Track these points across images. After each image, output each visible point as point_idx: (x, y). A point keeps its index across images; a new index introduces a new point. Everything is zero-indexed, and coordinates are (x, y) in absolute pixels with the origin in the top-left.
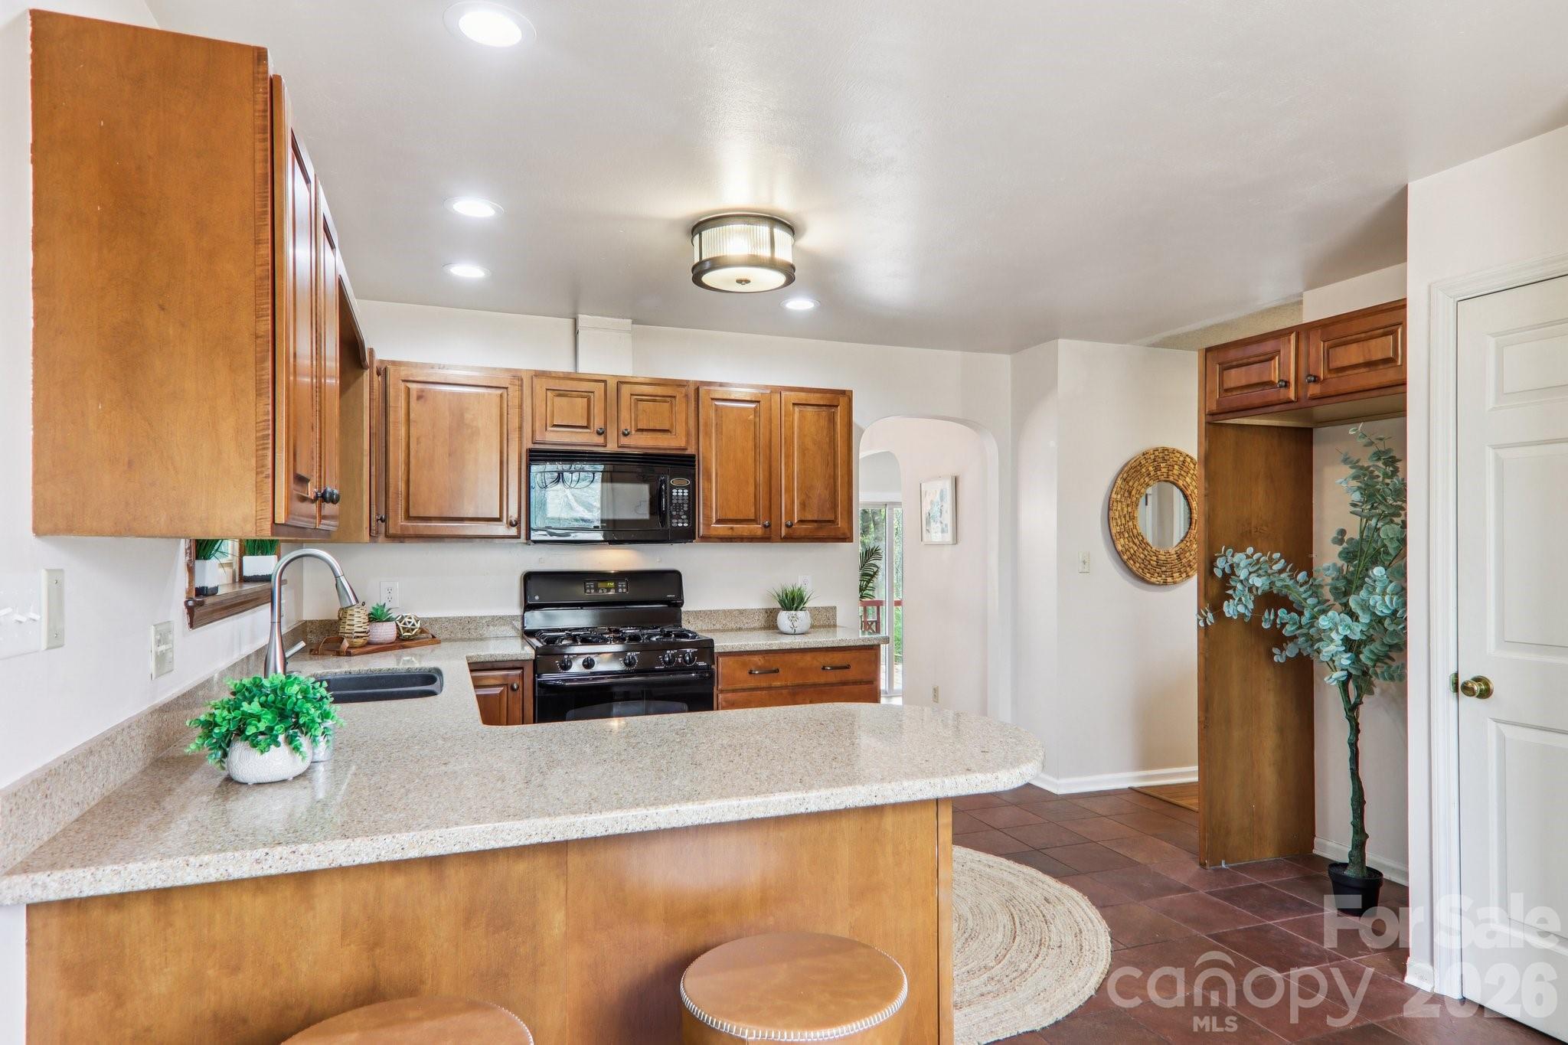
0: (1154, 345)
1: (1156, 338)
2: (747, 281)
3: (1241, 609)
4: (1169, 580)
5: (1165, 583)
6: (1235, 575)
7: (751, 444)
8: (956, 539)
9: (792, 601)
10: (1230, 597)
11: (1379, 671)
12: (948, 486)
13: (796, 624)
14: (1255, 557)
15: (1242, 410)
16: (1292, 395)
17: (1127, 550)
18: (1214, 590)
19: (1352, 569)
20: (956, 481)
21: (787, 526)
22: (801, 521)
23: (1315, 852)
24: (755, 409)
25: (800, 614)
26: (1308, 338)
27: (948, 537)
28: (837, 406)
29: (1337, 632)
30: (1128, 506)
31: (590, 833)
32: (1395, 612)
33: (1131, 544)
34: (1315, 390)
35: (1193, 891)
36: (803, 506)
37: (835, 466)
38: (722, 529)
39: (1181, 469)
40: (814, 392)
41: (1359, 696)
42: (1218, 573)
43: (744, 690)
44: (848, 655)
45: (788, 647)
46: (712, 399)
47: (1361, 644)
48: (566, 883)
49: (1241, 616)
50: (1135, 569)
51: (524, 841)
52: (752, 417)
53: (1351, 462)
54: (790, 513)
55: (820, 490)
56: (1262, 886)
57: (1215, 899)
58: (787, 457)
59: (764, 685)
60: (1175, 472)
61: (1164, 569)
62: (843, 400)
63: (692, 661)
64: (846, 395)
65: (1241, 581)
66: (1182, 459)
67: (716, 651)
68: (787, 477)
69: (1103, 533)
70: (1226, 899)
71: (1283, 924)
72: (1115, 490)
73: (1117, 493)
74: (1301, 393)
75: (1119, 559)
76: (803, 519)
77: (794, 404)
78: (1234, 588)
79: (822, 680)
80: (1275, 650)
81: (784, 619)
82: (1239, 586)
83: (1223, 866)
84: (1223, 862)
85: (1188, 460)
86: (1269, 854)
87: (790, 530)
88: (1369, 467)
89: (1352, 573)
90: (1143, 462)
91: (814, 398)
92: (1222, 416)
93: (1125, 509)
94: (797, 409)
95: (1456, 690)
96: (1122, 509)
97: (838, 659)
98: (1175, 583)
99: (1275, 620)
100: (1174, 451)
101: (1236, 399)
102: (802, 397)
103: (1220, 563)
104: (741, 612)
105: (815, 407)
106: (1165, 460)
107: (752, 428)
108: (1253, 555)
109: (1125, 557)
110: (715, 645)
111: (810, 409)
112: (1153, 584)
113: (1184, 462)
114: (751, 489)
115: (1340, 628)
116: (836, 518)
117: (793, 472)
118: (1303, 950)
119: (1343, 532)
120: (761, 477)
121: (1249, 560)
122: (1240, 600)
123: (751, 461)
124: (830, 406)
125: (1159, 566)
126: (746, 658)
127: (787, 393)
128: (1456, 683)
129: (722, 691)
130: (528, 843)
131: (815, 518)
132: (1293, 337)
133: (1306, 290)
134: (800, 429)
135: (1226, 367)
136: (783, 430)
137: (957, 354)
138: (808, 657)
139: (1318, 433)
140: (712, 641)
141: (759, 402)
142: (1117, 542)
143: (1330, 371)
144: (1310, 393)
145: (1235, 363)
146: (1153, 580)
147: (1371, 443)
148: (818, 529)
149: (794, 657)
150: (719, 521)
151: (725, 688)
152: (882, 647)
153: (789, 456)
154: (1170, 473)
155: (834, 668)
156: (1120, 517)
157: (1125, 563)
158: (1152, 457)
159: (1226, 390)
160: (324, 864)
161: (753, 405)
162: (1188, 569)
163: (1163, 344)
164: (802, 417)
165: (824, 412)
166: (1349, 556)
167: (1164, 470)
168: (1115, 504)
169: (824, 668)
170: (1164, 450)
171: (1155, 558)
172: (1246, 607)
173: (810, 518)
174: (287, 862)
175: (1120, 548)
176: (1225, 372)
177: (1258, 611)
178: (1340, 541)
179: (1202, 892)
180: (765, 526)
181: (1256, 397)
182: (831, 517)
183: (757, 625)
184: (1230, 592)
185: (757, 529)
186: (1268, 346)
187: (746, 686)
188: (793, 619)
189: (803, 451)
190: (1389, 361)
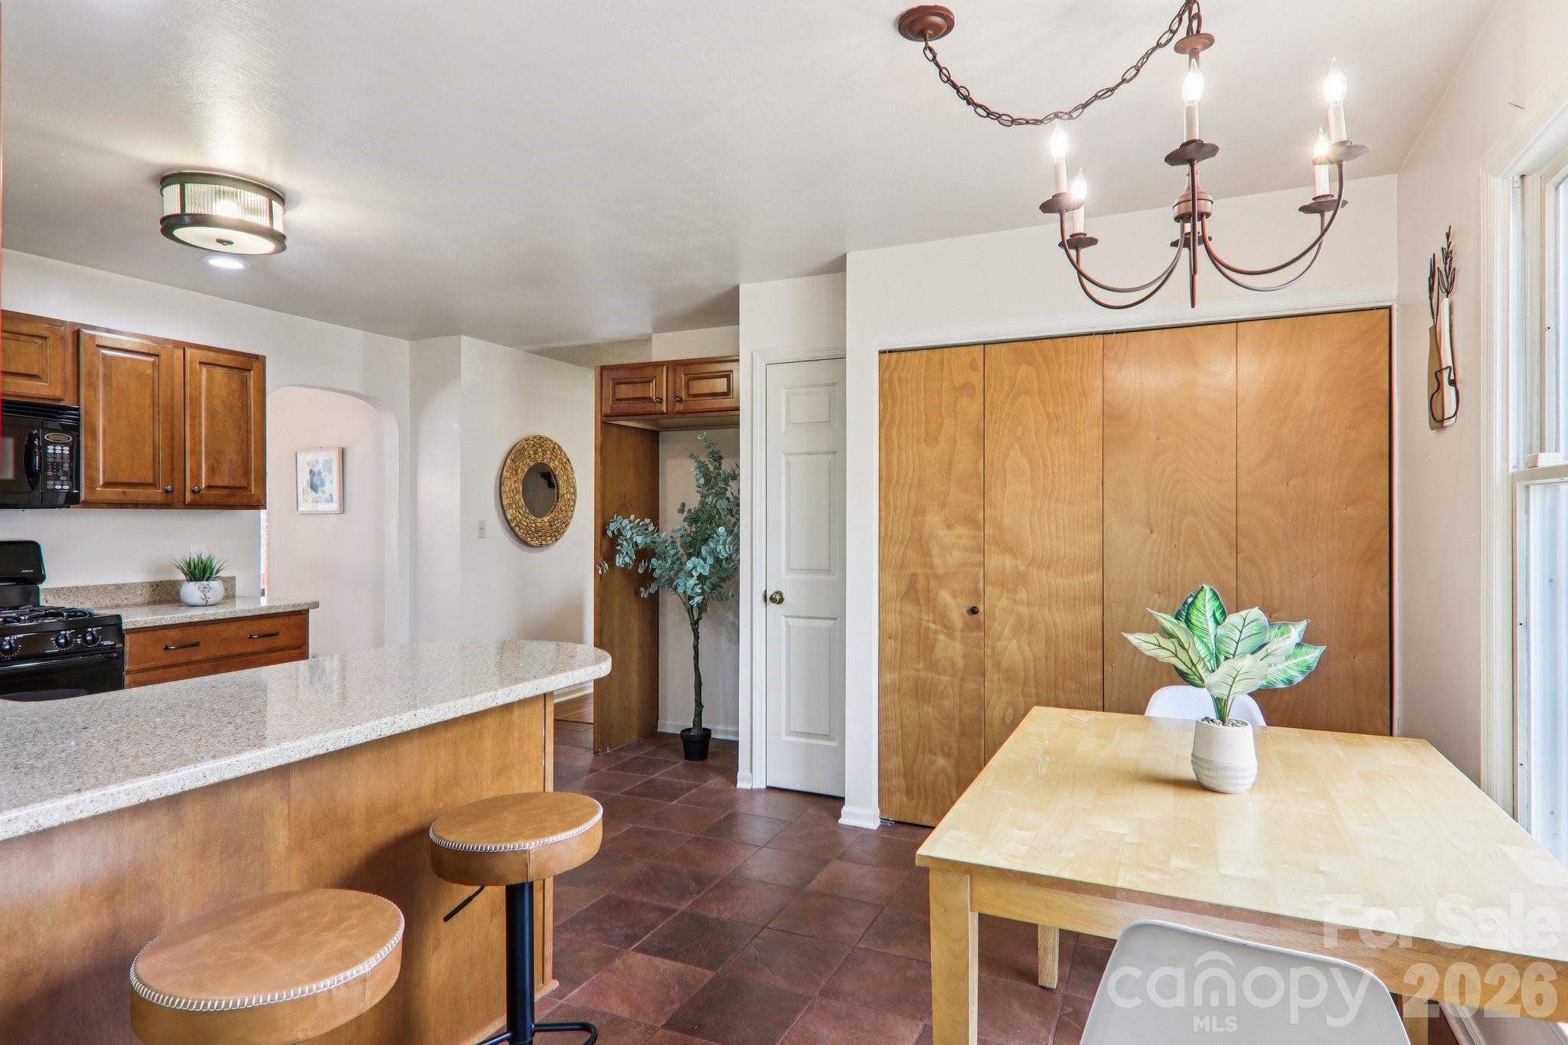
0: (534, 352)
1: (538, 347)
2: (230, 243)
3: (627, 559)
4: (544, 543)
5: (541, 545)
6: (623, 535)
7: (148, 401)
8: (343, 508)
9: (200, 572)
10: (620, 552)
11: (714, 595)
12: (334, 456)
13: (208, 595)
14: (636, 522)
15: (628, 415)
16: (664, 409)
17: (514, 519)
18: (605, 547)
19: (694, 529)
20: (343, 453)
21: (193, 491)
22: (209, 487)
23: (658, 730)
24: (153, 363)
25: (213, 584)
26: (675, 371)
27: (334, 506)
28: (250, 370)
29: (696, 571)
30: (515, 482)
31: (355, 742)
32: (731, 555)
33: (518, 514)
34: (679, 407)
35: (598, 770)
36: (212, 471)
37: (248, 431)
38: (112, 494)
39: (552, 454)
40: (224, 353)
41: (700, 614)
42: (609, 533)
43: (158, 668)
44: (276, 622)
45: (212, 618)
46: (98, 346)
47: (706, 578)
48: (289, 802)
49: (626, 564)
50: (520, 534)
51: (304, 756)
52: (149, 371)
53: (695, 458)
54: (196, 477)
55: (231, 454)
56: (637, 757)
57: (614, 772)
58: (193, 418)
59: (181, 659)
60: (548, 456)
61: (540, 534)
62: (256, 364)
63: (94, 640)
64: (258, 360)
65: (626, 540)
66: (552, 446)
67: (124, 627)
68: (193, 439)
69: (495, 501)
70: (621, 770)
71: (662, 775)
72: (506, 468)
73: (507, 471)
74: (670, 408)
75: (507, 526)
76: (211, 484)
77: (201, 363)
78: (622, 545)
79: (249, 650)
80: (642, 589)
81: (192, 591)
82: (625, 543)
83: (608, 751)
84: (608, 748)
85: (557, 447)
86: (634, 738)
87: (197, 497)
88: (705, 462)
89: (695, 532)
90: (526, 446)
91: (223, 359)
92: (614, 418)
93: (513, 485)
94: (204, 370)
95: (766, 600)
96: (511, 484)
97: (266, 626)
98: (547, 545)
99: (648, 567)
100: (547, 439)
101: (623, 407)
102: (211, 356)
103: (613, 527)
104: (118, 587)
105: (225, 369)
106: (541, 446)
107: (150, 384)
108: (634, 520)
109: (513, 525)
110: (123, 621)
111: (219, 370)
112: (532, 546)
113: (554, 448)
114: (149, 450)
115: (698, 568)
116: (249, 484)
117: (201, 433)
118: (679, 786)
119: (683, 505)
120: (161, 437)
121: (632, 525)
122: (627, 553)
123: (148, 419)
124: (242, 369)
125: (537, 531)
126: (160, 633)
127: (193, 350)
128: (766, 597)
129: (129, 672)
130: (307, 756)
131: (226, 484)
132: (665, 368)
133: (654, 333)
134: (209, 391)
135: (618, 383)
136: (188, 389)
137: (360, 333)
138: (233, 627)
139: (663, 435)
140: (119, 617)
141: (158, 356)
142: (507, 512)
143: (690, 395)
144: (676, 409)
145: (624, 381)
146: (533, 543)
147: (709, 447)
148: (229, 495)
149: (218, 627)
150: (106, 484)
151: (136, 667)
152: (311, 612)
153: (195, 418)
154: (545, 457)
155: (261, 636)
156: (509, 491)
157: (512, 529)
158: (532, 443)
159: (618, 400)
160: (133, 801)
161: (151, 359)
162: (556, 534)
163: (540, 353)
164: (210, 379)
165: (236, 375)
166: (693, 519)
167: (540, 454)
168: (506, 480)
169: (251, 637)
170: (541, 437)
171: (534, 525)
172: (630, 558)
173: (220, 483)
174: (98, 804)
175: (509, 517)
176: (617, 386)
177: (637, 562)
178: (681, 511)
179: (603, 770)
180: (167, 491)
181: (639, 407)
182: (243, 483)
183: (139, 600)
184: (619, 548)
185: (156, 494)
186: (648, 372)
187: (163, 663)
188: (204, 590)
189: (212, 413)
190: (725, 394)
